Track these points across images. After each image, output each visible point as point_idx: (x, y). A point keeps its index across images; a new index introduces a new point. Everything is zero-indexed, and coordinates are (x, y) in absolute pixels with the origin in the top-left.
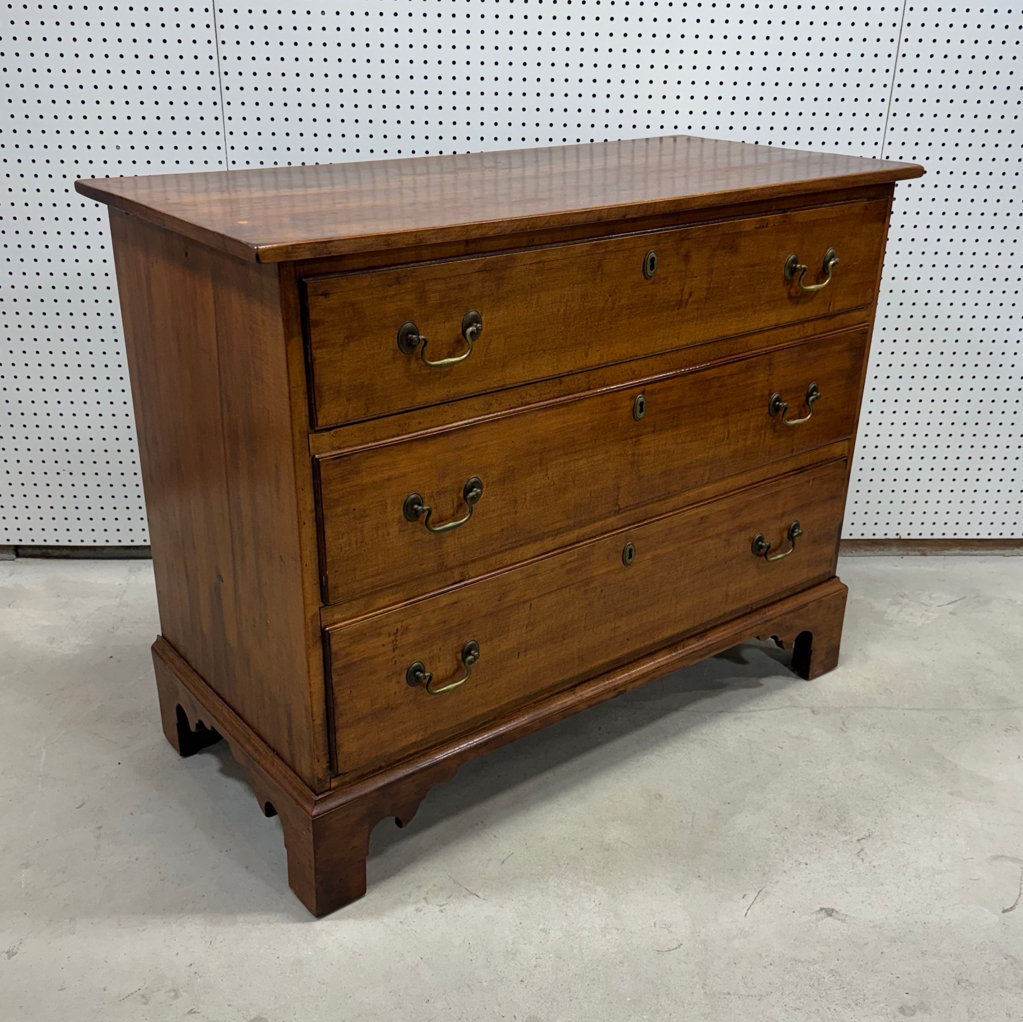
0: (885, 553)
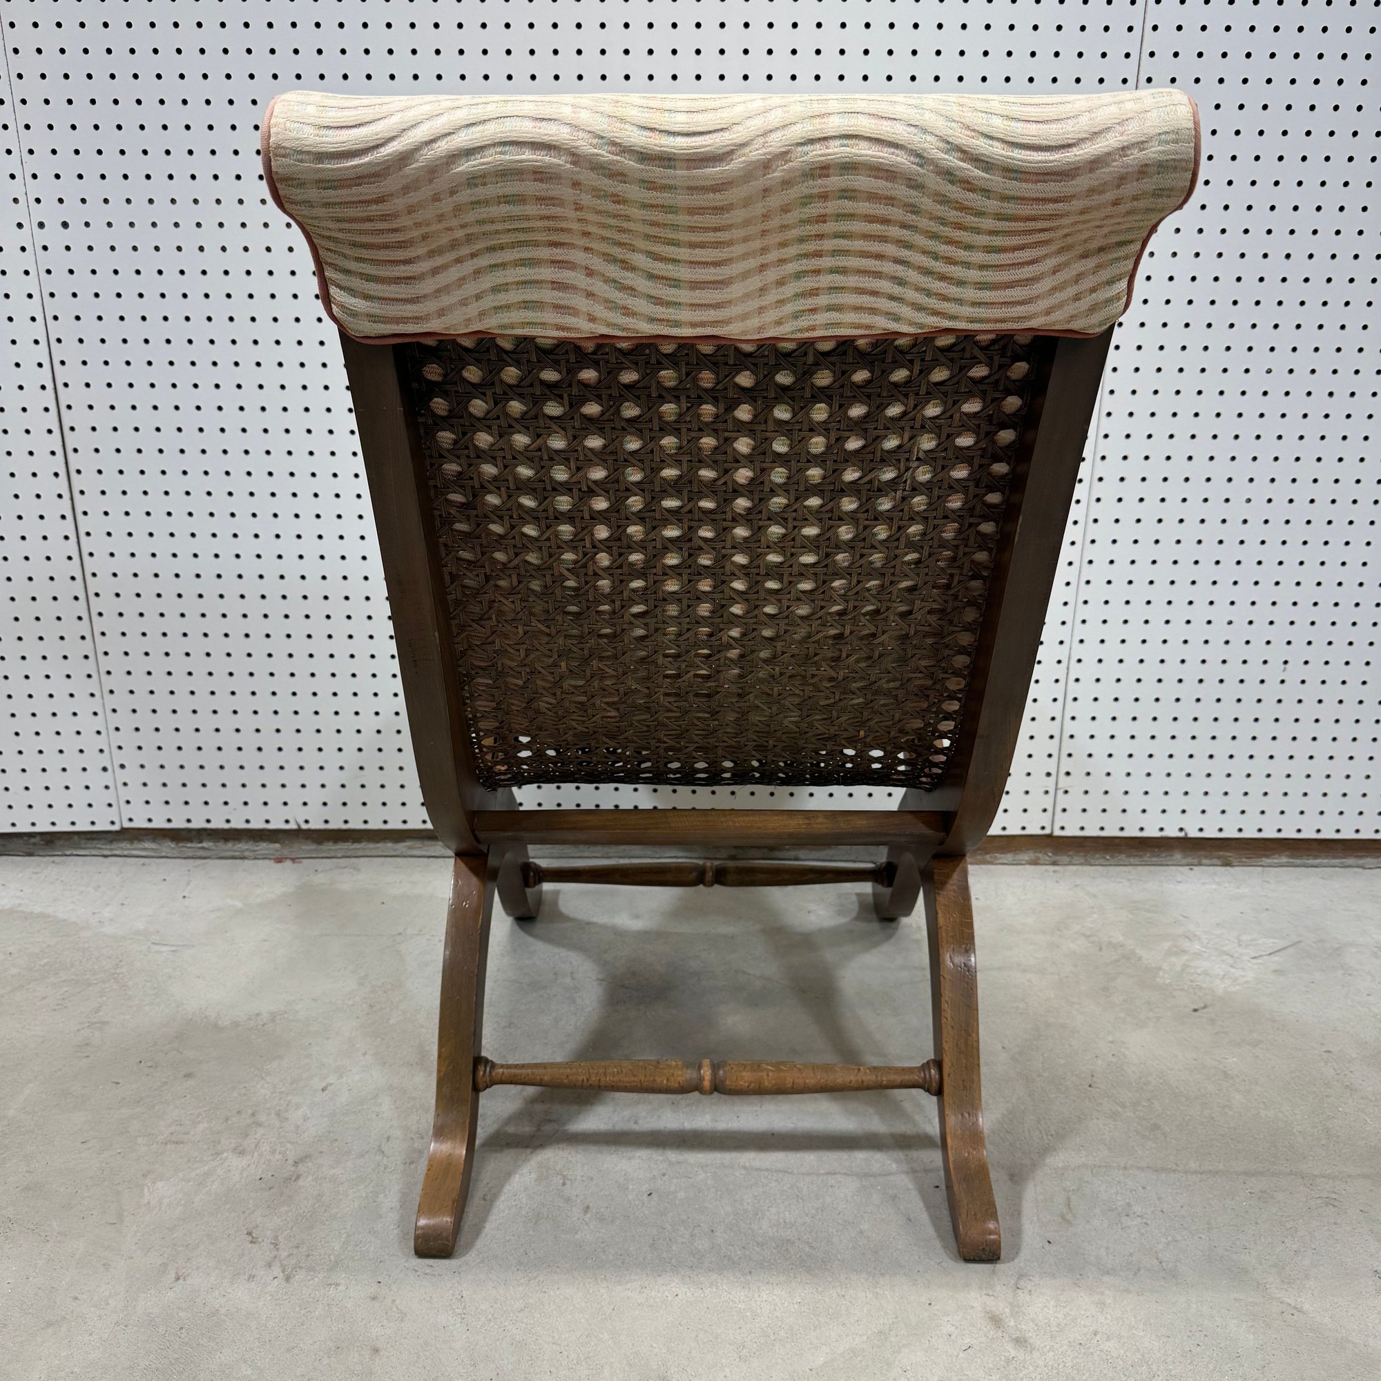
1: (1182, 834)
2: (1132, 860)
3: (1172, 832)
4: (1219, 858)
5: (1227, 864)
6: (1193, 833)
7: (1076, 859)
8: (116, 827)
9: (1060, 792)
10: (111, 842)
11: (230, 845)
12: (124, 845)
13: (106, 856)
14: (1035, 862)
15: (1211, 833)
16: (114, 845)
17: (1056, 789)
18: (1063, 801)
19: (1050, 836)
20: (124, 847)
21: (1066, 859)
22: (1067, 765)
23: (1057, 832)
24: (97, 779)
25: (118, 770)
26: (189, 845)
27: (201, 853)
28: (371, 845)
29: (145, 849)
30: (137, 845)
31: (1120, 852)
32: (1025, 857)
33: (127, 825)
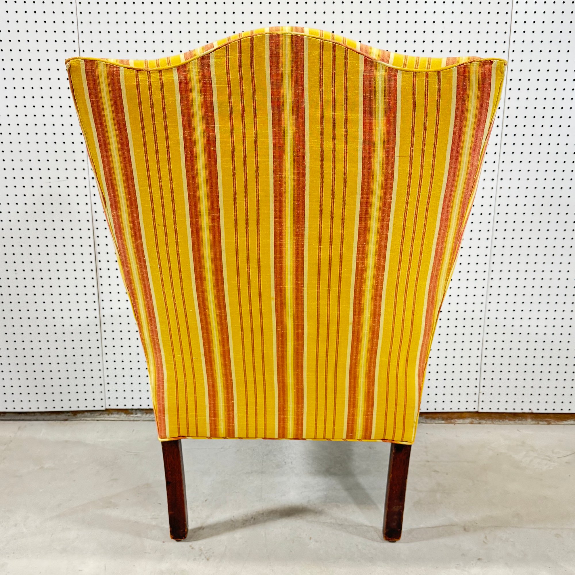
1: (530, 411)
2: (511, 422)
3: (526, 411)
4: (546, 421)
5: (549, 424)
6: (535, 411)
7: (489, 422)
8: (104, 408)
9: (481, 394)
10: (100, 415)
11: (148, 415)
12: (106, 415)
13: (98, 420)
14: (471, 423)
15: (542, 411)
16: (102, 416)
17: (479, 393)
18: (482, 398)
19: (477, 412)
20: (106, 417)
21: (484, 422)
22: (483, 383)
23: (480, 411)
24: (97, 389)
25: (106, 385)
26: (132, 415)
27: (136, 419)
29: (114, 417)
30: (110, 415)
31: (506, 419)
32: (468, 421)
33: (108, 407)
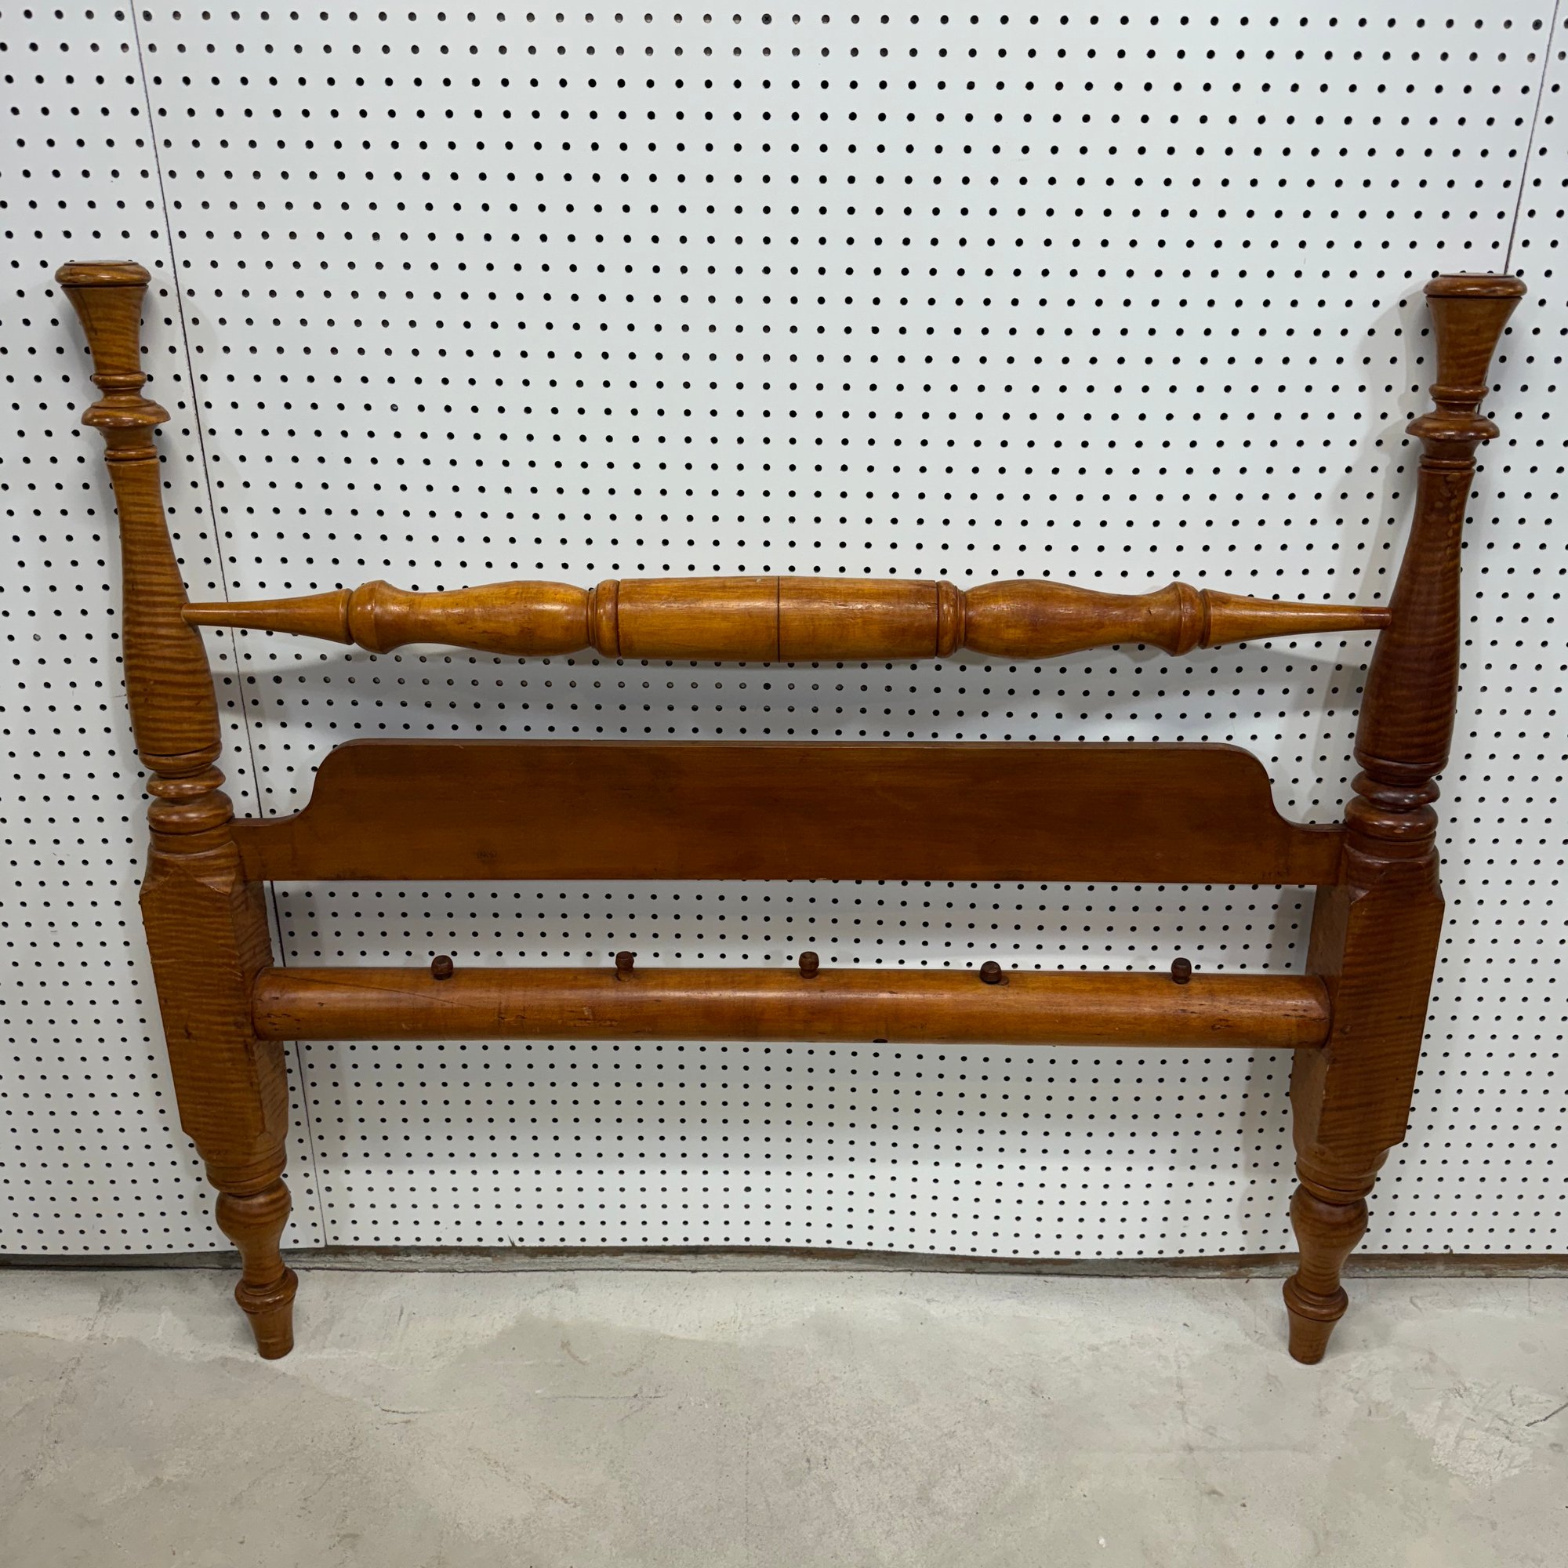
0: (1424, 1272)
1: (1447, 1251)
2: (1393, 1272)
3: (1436, 1249)
4: (1483, 1269)
5: (1491, 1275)
6: (1458, 1250)
8: (321, 1245)
11: (439, 1258)
12: (327, 1258)
13: (307, 1269)
15: (1477, 1249)
20: (329, 1261)
25: (323, 1192)
26: (396, 1260)
27: (408, 1266)
28: (587, 1259)
29: (352, 1263)
30: (341, 1258)
33: (331, 1242)
